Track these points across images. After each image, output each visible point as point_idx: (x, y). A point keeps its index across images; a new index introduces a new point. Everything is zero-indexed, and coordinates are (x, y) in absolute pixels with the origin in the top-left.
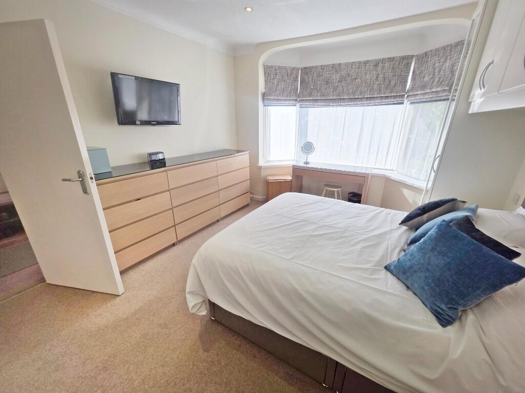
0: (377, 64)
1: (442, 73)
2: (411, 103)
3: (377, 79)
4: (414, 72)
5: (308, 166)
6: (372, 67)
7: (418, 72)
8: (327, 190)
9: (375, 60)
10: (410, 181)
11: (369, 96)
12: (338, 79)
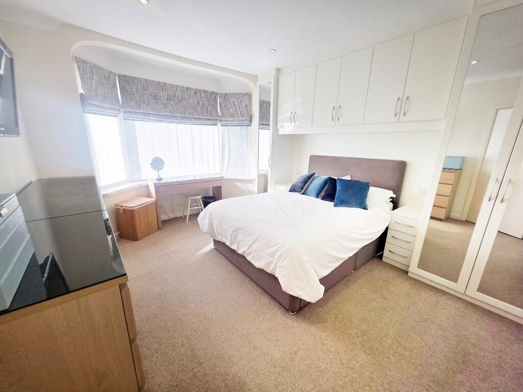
0: (196, 92)
1: (241, 109)
2: (222, 126)
3: (198, 103)
4: (220, 104)
5: (163, 181)
6: (193, 94)
7: (223, 105)
8: (192, 200)
9: (195, 89)
10: (240, 177)
11: (197, 117)
12: (166, 97)
